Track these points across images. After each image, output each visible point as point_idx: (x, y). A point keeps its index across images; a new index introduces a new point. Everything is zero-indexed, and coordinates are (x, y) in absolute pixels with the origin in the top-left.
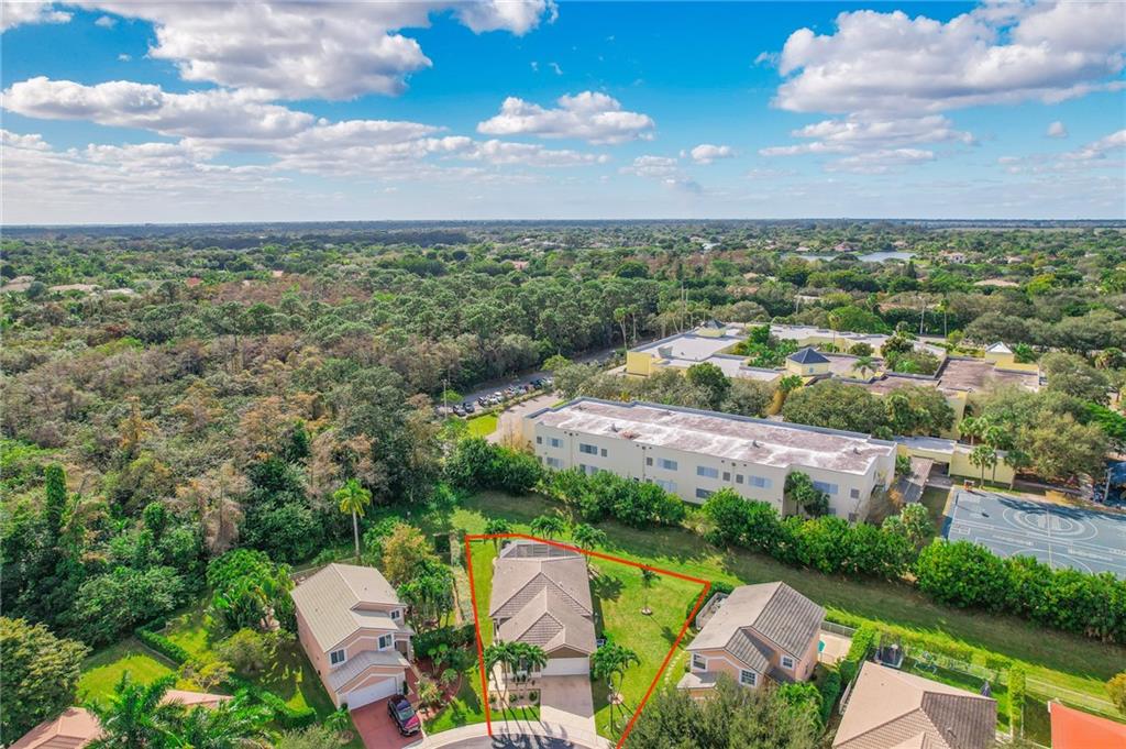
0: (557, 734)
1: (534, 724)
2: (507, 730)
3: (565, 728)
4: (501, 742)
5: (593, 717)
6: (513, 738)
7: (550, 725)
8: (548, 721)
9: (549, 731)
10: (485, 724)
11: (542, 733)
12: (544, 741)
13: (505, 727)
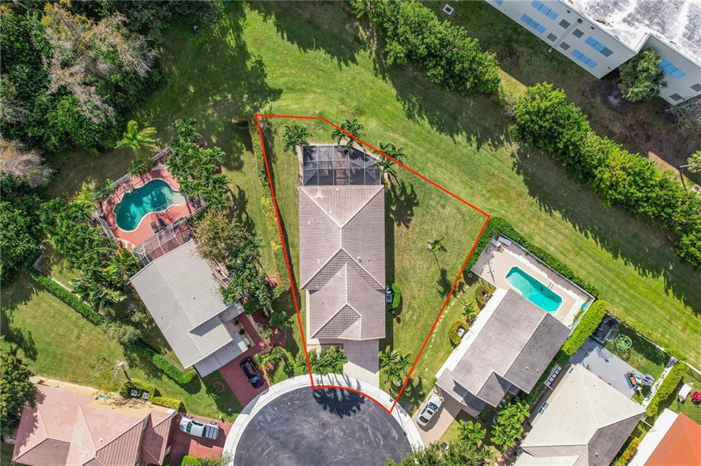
0: (354, 386)
1: (339, 377)
2: (322, 381)
3: (360, 381)
4: (319, 393)
5: (378, 373)
6: (326, 390)
7: (350, 378)
8: (348, 375)
9: (349, 384)
10: (309, 375)
11: (344, 385)
12: (346, 393)
13: (320, 379)
